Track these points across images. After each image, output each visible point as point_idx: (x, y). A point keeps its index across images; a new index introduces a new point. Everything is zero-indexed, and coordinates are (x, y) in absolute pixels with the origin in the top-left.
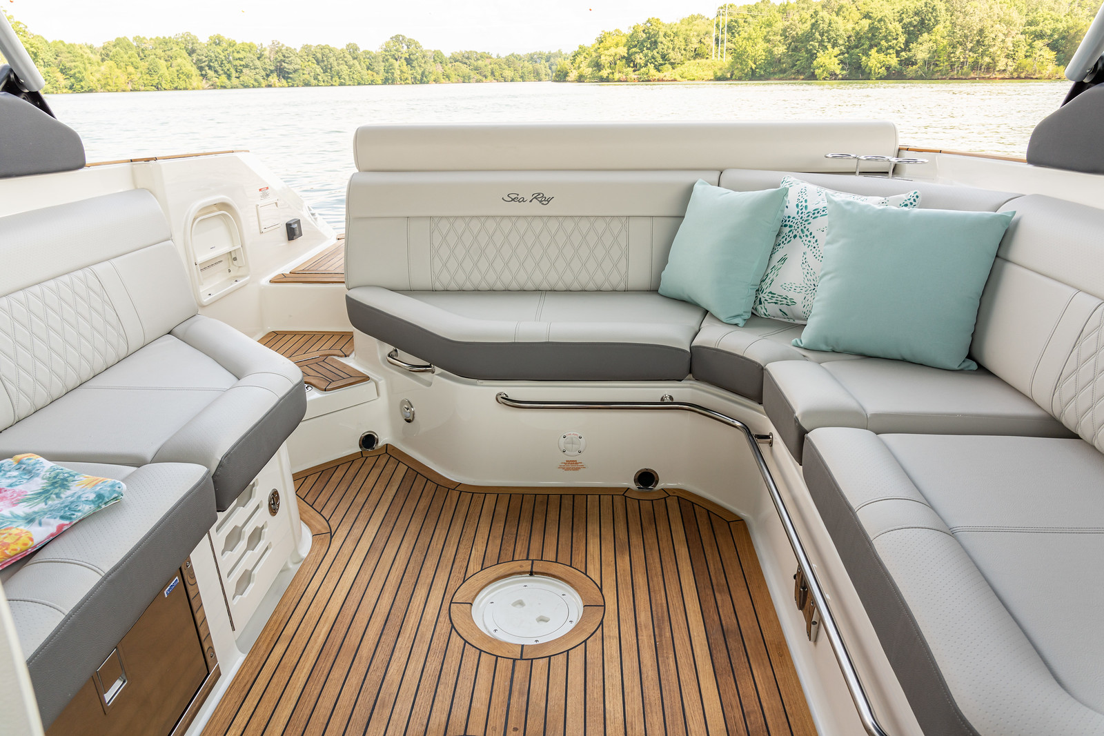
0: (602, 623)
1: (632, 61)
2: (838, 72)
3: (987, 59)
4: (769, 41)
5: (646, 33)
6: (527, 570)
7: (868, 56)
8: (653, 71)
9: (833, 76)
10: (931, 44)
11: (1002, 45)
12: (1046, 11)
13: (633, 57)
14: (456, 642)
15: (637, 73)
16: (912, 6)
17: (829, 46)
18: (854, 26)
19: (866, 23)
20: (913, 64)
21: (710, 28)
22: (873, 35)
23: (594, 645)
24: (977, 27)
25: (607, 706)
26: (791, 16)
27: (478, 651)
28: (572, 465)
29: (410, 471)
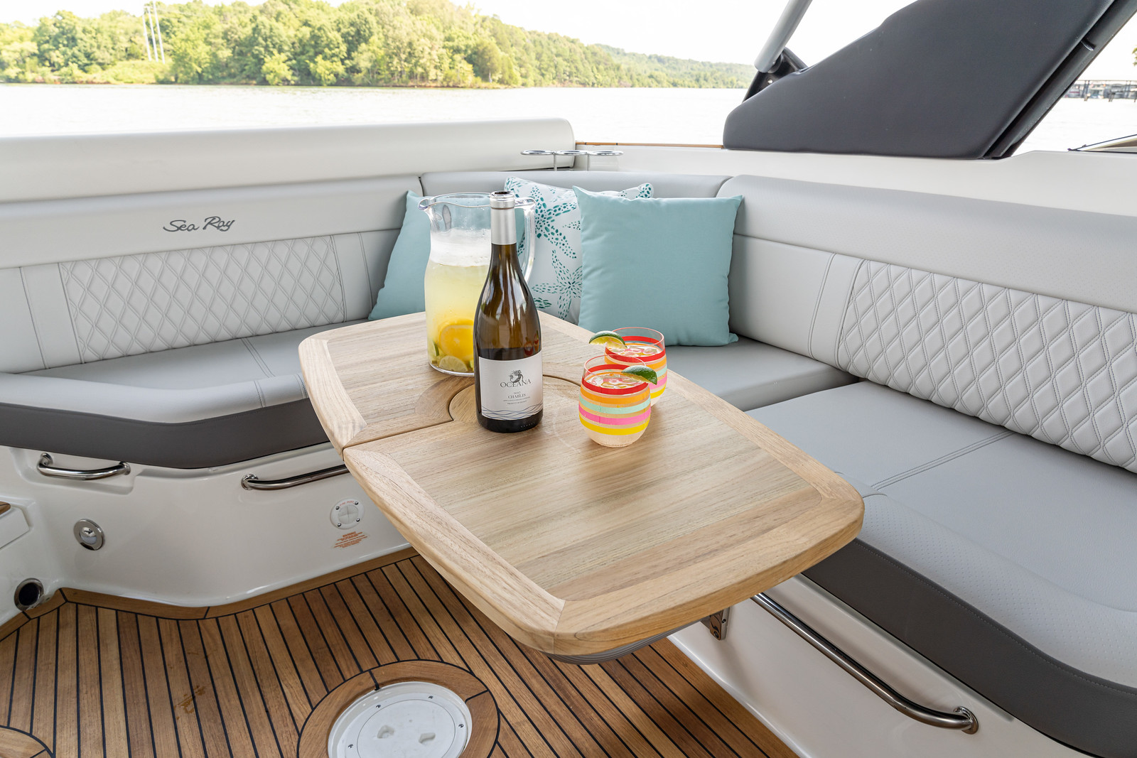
0: (499, 712)
1: (46, 59)
2: (289, 78)
3: (420, 70)
4: (210, 44)
5: (58, 27)
6: (371, 686)
7: (315, 63)
8: (77, 73)
9: (286, 82)
10: (370, 54)
11: (430, 58)
12: (458, 29)
13: (47, 55)
15: (56, 73)
16: (347, 17)
17: (275, 52)
18: (295, 33)
19: (306, 31)
20: (359, 71)
21: (139, 27)
22: (316, 43)
23: (509, 742)
24: (406, 41)
26: (229, 20)
28: (351, 539)
29: (123, 616)
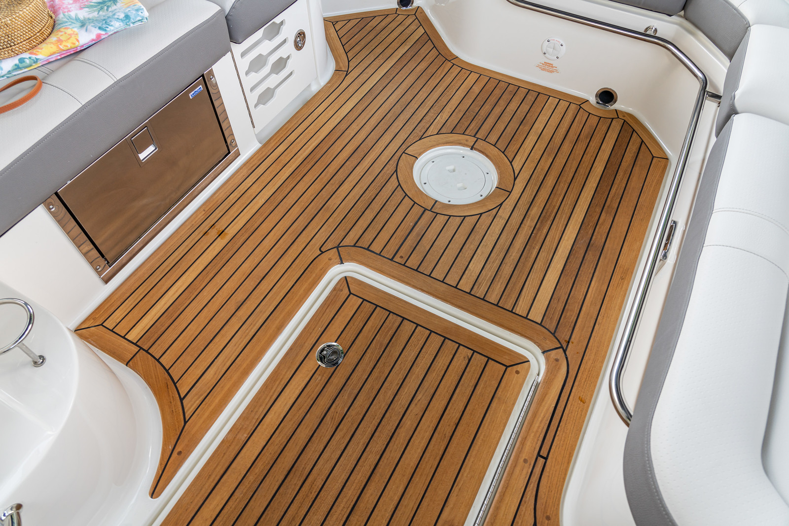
0: (501, 205)
6: (470, 145)
14: (393, 182)
23: (486, 220)
25: (470, 266)
27: (405, 194)
28: (548, 67)
29: (425, 35)
